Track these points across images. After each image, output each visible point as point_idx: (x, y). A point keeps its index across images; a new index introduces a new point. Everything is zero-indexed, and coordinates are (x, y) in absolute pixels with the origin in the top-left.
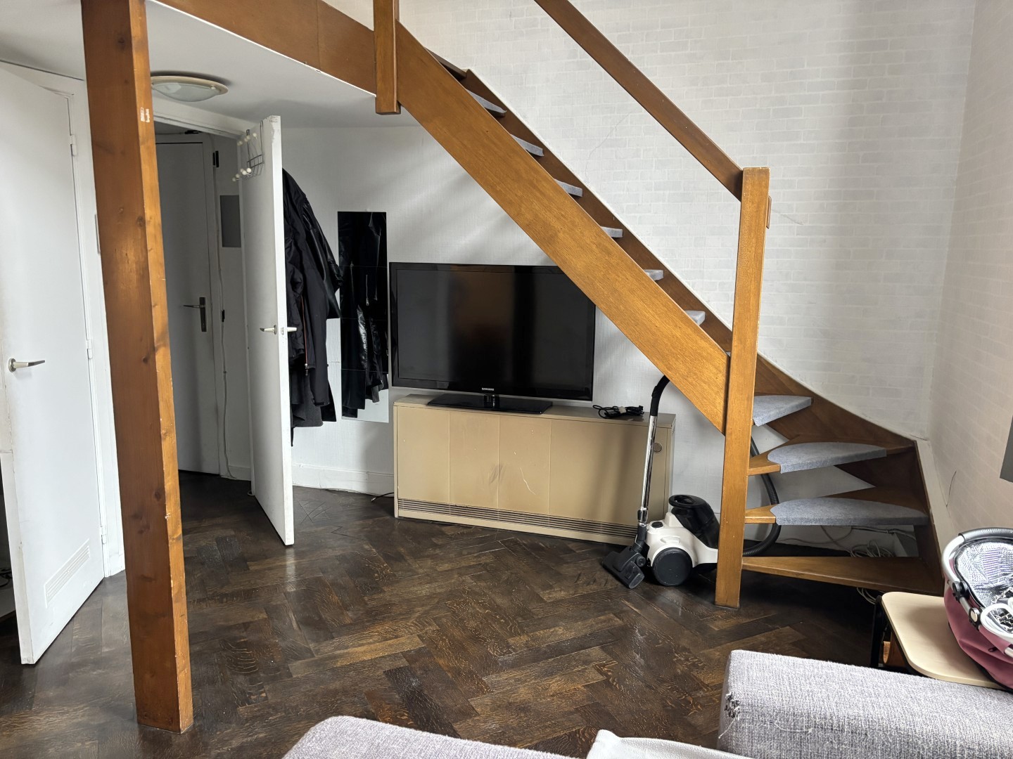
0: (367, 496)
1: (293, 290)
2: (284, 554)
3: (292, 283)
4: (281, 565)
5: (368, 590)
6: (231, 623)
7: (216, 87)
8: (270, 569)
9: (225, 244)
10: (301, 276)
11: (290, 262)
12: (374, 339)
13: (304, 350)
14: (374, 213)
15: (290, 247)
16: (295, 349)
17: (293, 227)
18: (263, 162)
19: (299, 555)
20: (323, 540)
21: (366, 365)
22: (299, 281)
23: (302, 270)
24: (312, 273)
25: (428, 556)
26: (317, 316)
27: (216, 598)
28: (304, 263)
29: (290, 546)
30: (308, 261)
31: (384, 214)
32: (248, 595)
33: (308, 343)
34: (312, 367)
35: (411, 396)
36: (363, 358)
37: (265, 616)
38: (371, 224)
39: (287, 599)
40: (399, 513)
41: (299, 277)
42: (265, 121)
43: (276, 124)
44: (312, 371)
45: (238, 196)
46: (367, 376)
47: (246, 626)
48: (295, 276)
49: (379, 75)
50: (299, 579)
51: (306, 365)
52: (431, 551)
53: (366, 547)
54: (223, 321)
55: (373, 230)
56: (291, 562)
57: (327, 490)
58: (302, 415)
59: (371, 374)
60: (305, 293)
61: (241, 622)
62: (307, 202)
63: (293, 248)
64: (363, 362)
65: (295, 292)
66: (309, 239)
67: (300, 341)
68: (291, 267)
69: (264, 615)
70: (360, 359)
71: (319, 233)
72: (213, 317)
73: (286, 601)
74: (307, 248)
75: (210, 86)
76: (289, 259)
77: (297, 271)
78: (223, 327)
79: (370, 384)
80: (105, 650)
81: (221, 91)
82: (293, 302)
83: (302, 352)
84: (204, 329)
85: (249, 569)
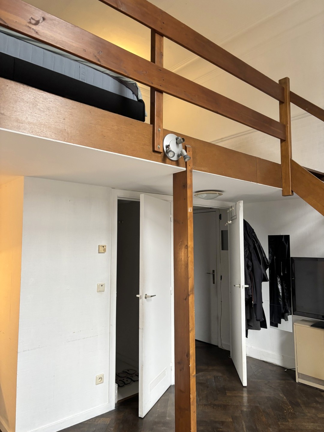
0: (283, 368)
1: (248, 269)
2: (242, 390)
3: (247, 266)
4: (240, 396)
5: (281, 419)
6: (217, 420)
7: (218, 193)
8: (236, 396)
9: (223, 249)
10: (251, 263)
11: (247, 258)
12: (285, 291)
13: (252, 295)
14: (284, 235)
15: (247, 251)
16: (248, 295)
17: (248, 243)
18: (236, 218)
19: (249, 392)
20: (260, 387)
21: (281, 303)
22: (250, 265)
23: (252, 261)
24: (256, 262)
25: (313, 407)
26: (257, 281)
27: (212, 406)
28: (252, 258)
29: (245, 387)
30: (254, 257)
31: (289, 236)
32: (225, 407)
33: (254, 293)
34: (255, 303)
35: (303, 320)
36: (280, 299)
37: (232, 420)
38: (283, 240)
39: (242, 414)
40: (298, 380)
41: (250, 264)
42: (237, 203)
43: (241, 204)
44: (255, 305)
45: (227, 231)
46: (282, 308)
47: (223, 423)
48: (249, 263)
49: (283, 181)
50: (248, 405)
51: (253, 302)
52: (314, 404)
53: (281, 395)
54: (221, 280)
55: (284, 242)
56: (245, 395)
57: (264, 361)
58: (251, 324)
59: (283, 308)
60: (253, 270)
61: (221, 420)
62: (254, 233)
63: (248, 251)
64: (280, 302)
65: (249, 270)
66: (255, 248)
67: (250, 291)
68: (247, 259)
69: (230, 420)
70: (278, 300)
71: (260, 245)
72: (218, 278)
73: (241, 415)
74: (254, 252)
75: (216, 193)
76: (246, 256)
77: (250, 261)
78: (221, 282)
79: (283, 312)
80: (168, 418)
81: (220, 194)
82: (247, 274)
83: (251, 296)
84: (214, 283)
85: (226, 394)
